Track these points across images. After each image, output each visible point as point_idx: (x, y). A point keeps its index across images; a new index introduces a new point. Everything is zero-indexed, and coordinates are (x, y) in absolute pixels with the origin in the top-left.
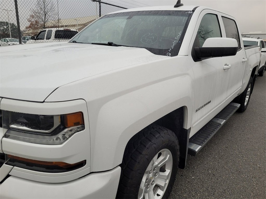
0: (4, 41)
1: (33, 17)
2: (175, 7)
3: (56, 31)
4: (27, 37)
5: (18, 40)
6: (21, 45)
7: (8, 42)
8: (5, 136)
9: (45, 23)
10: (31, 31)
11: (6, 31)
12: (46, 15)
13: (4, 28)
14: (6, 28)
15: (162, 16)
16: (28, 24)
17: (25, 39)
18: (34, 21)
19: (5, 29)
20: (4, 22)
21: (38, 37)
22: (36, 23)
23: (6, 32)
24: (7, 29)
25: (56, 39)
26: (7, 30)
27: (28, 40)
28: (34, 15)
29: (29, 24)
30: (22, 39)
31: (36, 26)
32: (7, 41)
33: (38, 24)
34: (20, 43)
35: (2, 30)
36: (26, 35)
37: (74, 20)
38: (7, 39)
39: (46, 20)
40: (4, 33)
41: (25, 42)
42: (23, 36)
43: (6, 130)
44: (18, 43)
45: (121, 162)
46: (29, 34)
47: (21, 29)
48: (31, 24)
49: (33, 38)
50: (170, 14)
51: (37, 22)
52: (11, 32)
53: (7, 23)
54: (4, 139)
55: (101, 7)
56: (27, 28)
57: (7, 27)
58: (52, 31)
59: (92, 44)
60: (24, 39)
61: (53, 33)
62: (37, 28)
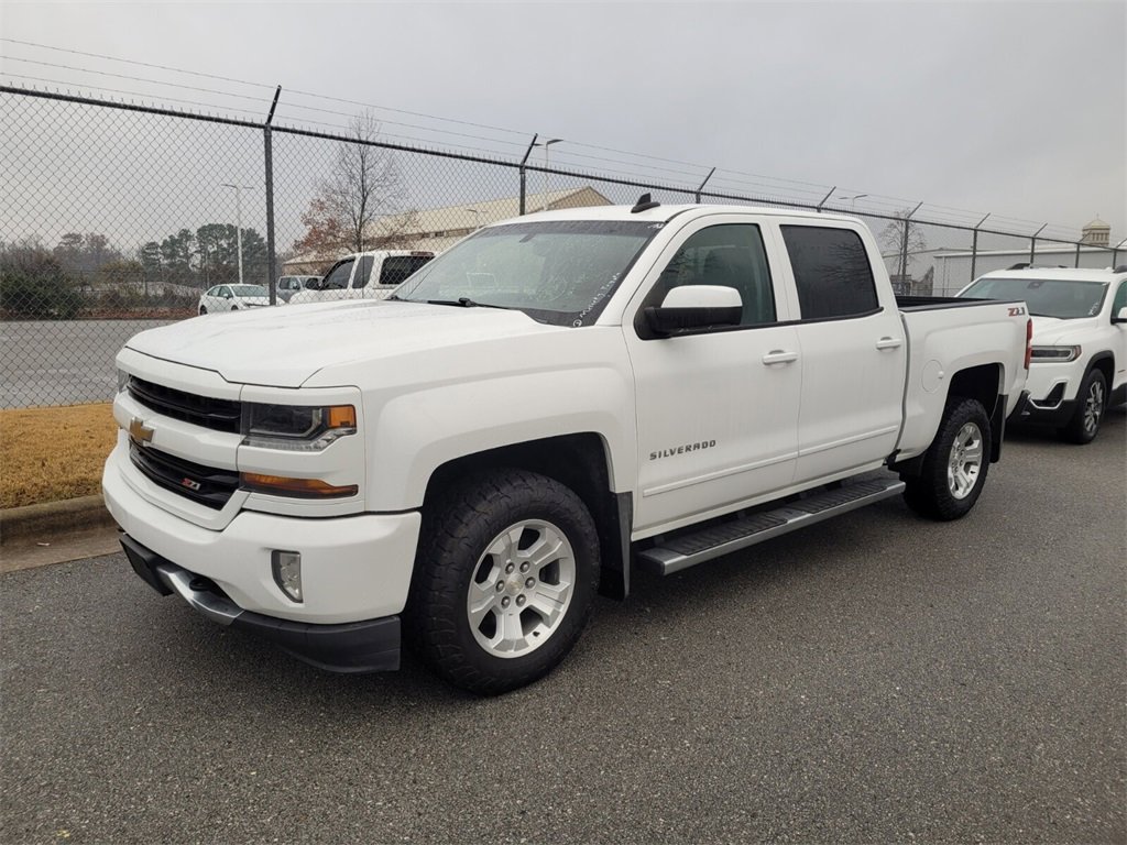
0: (219, 295)
1: (321, 209)
2: (633, 212)
3: (386, 260)
4: (296, 279)
5: (266, 288)
6: (273, 308)
7: (230, 296)
8: (243, 443)
9: (360, 227)
10: (312, 256)
11: (224, 258)
12: (365, 198)
13: (219, 246)
14: (225, 246)
15: (594, 236)
16: (303, 232)
17: (287, 288)
18: (325, 222)
19: (224, 249)
20: (221, 225)
21: (330, 281)
22: (330, 228)
23: (225, 263)
24: (230, 252)
25: (383, 286)
26: (230, 255)
27: (297, 288)
28: (323, 199)
29: (307, 232)
30: (277, 285)
31: (331, 238)
32: (226, 295)
33: (338, 231)
34: (273, 302)
35: (214, 252)
36: (292, 274)
37: (465, 213)
38: (230, 286)
39: (366, 214)
40: (217, 262)
41: (287, 299)
42: (282, 273)
43: (243, 437)
44: (265, 300)
45: (421, 504)
46: (303, 267)
47: (276, 250)
48: (315, 233)
49: (312, 284)
50: (611, 232)
51: (333, 225)
52: (243, 260)
53: (232, 230)
54: (241, 447)
55: (527, 183)
56: (297, 246)
57: (229, 244)
58: (371, 259)
59: (430, 302)
60: (284, 285)
61: (374, 269)
62: (333, 246)
